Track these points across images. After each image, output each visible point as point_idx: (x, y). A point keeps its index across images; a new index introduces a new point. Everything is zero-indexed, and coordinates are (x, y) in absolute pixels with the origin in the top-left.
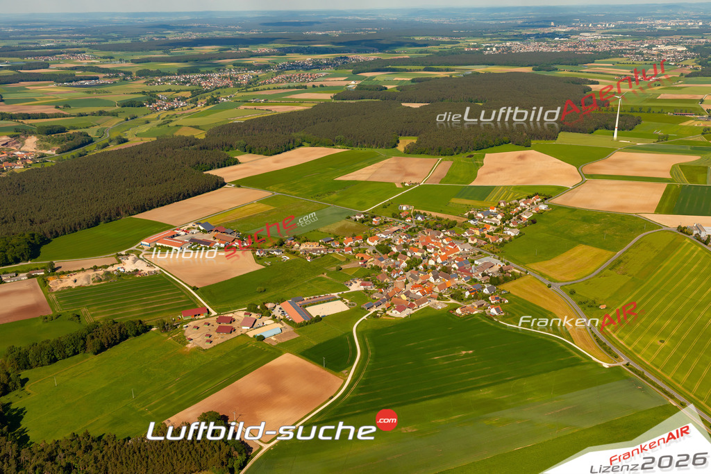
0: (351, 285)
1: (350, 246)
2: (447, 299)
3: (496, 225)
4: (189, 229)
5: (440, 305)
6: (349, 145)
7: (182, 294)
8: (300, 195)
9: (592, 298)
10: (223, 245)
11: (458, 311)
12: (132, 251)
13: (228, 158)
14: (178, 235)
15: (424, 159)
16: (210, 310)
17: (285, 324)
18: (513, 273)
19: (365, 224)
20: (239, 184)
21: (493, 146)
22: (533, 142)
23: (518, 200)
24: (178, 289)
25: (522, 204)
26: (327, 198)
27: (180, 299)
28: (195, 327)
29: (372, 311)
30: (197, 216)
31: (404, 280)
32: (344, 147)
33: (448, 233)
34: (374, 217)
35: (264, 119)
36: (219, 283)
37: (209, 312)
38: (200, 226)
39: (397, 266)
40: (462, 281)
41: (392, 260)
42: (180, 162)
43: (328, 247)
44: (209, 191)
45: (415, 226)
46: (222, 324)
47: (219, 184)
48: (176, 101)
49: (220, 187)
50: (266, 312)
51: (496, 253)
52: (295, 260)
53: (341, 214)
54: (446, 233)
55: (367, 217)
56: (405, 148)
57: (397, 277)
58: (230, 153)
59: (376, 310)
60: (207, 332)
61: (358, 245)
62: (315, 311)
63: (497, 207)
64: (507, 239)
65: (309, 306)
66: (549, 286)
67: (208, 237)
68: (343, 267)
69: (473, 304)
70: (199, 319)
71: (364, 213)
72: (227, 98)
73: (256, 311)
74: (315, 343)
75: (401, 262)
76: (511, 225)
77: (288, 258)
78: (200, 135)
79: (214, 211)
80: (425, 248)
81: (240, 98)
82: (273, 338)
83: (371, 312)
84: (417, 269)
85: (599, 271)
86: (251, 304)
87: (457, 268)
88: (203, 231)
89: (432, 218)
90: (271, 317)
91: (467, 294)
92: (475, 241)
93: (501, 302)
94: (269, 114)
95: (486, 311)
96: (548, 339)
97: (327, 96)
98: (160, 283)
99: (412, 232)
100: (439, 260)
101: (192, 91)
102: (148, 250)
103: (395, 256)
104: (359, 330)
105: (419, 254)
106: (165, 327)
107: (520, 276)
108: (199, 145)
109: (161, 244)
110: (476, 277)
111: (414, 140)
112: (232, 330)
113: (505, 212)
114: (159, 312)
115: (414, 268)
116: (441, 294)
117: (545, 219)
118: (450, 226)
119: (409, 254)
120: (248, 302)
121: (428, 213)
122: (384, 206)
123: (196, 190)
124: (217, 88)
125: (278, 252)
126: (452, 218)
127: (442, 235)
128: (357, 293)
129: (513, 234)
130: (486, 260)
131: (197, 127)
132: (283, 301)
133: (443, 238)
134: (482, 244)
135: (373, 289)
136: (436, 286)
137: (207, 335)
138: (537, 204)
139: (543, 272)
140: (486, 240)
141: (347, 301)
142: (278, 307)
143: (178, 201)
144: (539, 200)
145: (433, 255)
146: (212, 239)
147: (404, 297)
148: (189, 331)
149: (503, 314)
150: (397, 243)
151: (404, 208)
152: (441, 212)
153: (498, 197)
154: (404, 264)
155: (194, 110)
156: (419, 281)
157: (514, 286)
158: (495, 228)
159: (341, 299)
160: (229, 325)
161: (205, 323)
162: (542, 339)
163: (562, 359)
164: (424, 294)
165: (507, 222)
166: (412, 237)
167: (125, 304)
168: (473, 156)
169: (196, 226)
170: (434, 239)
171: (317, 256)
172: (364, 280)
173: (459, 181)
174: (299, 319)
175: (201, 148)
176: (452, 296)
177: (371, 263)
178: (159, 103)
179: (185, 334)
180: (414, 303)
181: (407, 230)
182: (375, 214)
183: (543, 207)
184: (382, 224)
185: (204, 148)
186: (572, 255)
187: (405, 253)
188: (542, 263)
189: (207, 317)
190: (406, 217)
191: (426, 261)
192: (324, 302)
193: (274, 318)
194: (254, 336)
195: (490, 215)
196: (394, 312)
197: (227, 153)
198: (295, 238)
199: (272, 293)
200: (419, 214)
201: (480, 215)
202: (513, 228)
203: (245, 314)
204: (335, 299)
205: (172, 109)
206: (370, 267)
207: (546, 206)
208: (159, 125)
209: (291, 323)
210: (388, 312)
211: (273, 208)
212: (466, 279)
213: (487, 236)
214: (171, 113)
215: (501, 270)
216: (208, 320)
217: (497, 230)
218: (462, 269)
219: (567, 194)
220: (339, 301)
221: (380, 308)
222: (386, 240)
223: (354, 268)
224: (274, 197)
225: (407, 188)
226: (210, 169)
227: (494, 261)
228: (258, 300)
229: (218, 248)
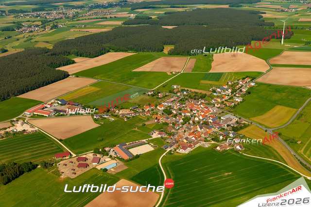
0: (152, 134)
1: (148, 111)
2: (209, 141)
3: (228, 95)
4: (52, 103)
5: (207, 145)
6: (136, 51)
7: (53, 144)
8: (114, 81)
9: (291, 137)
11: (218, 148)
12: (20, 118)
13: (69, 60)
14: (46, 107)
15: (179, 58)
16: (72, 153)
17: (118, 161)
18: (244, 124)
19: (155, 97)
20: (77, 75)
23: (238, 80)
24: (51, 141)
25: (241, 83)
26: (130, 82)
27: (52, 147)
28: (64, 165)
30: (56, 95)
31: (183, 130)
32: (134, 52)
33: (203, 101)
34: (159, 93)
35: (86, 37)
36: (75, 136)
37: (71, 155)
38: (58, 102)
39: (178, 122)
40: (216, 130)
41: (174, 119)
42: (41, 63)
43: (136, 112)
44: (60, 80)
45: (183, 97)
46: (80, 162)
47: (66, 75)
48: (33, 27)
49: (67, 77)
50: (105, 153)
51: (232, 112)
52: (117, 120)
53: (139, 91)
55: (155, 93)
56: (168, 52)
57: (179, 129)
58: (69, 57)
59: (170, 149)
60: (72, 167)
61: (153, 110)
62: (135, 151)
63: (227, 85)
64: (236, 103)
65: (130, 148)
66: (266, 131)
67: (64, 108)
68: (146, 123)
69: (225, 143)
70: (66, 159)
71: (153, 91)
72: (62, 25)
73: (99, 153)
74: (138, 172)
75: (180, 120)
76: (237, 95)
77: (113, 119)
78: (50, 47)
79: (65, 92)
80: (191, 110)
81: (69, 25)
82: (112, 170)
83: (168, 151)
84: (189, 123)
85: (291, 120)
86: (96, 149)
87: (212, 122)
88: (61, 104)
89: (192, 92)
90: (109, 156)
91: (221, 137)
92: (219, 105)
94: (88, 34)
95: (234, 147)
96: (273, 163)
97: (119, 23)
98: (39, 138)
99: (182, 101)
100: (201, 118)
101: (42, 21)
102: (29, 117)
103: (175, 116)
104: (162, 162)
105: (189, 114)
106: (46, 165)
107: (249, 125)
108: (51, 53)
109: (37, 114)
110: (224, 127)
111: (173, 47)
112: (87, 165)
113: (232, 88)
114: (40, 156)
116: (206, 138)
117: (255, 91)
118: (203, 97)
119: (183, 115)
120: (93, 147)
121: (189, 89)
122: (164, 86)
123: (53, 79)
124: (56, 19)
125: (107, 115)
126: (204, 92)
127: (200, 102)
128: (157, 139)
129: (239, 101)
130: (228, 116)
131: (47, 42)
132: (114, 146)
133: (201, 104)
134: (223, 107)
135: (166, 136)
136: (202, 133)
137: (72, 170)
138: (249, 82)
139: (260, 122)
140: (225, 104)
141: (152, 144)
142: (112, 150)
143: (43, 86)
144: (250, 80)
145: (197, 114)
146: (67, 109)
147: (185, 141)
148: (61, 167)
149: (244, 149)
150: (175, 108)
151: (175, 87)
152: (196, 88)
153: (226, 79)
154: (181, 121)
155: (44, 32)
156: (192, 131)
157: (246, 132)
158: (229, 97)
159: (148, 143)
160: (85, 162)
161: (70, 162)
162: (269, 164)
163: (283, 175)
164: (196, 138)
165: (235, 93)
166: (183, 104)
167: (19, 152)
169: (56, 101)
170: (196, 105)
171: (130, 118)
172: (160, 131)
173: (202, 70)
174: (126, 157)
175: (52, 55)
176: (212, 139)
177: (162, 121)
178: (23, 28)
179: (59, 170)
180: (192, 144)
181: (179, 100)
182: (159, 91)
183: (253, 84)
184: (164, 97)
185: (54, 55)
186: (275, 111)
187: (180, 114)
188: (258, 117)
189: (70, 158)
190: (177, 92)
191: (193, 118)
192: (139, 146)
193: (111, 156)
194: (101, 169)
195: (224, 90)
196: (181, 150)
197: (67, 57)
198: (116, 107)
199: (107, 141)
200: (184, 90)
201: (219, 90)
202: (239, 97)
203: (93, 155)
204: (143, 144)
205: (31, 32)
206: (162, 123)
208: (25, 41)
209: (121, 159)
210: (177, 151)
211: (99, 89)
212: (218, 128)
213: (225, 102)
214: (31, 34)
215: (237, 122)
216: (71, 160)
217: (230, 99)
218: (214, 122)
219: (264, 76)
220: (148, 145)
221: (172, 148)
222: (168, 106)
223: (152, 124)
224: (99, 82)
225: (174, 75)
226: (59, 67)
227: (232, 117)
228: (99, 145)
229: (71, 115)
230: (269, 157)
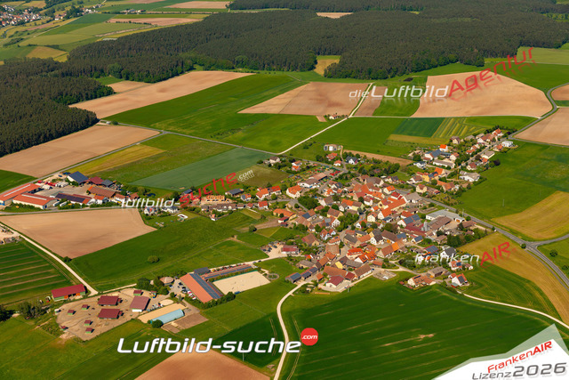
0: (269, 251)
1: (266, 199)
2: (394, 266)
3: (449, 168)
4: (54, 180)
5: (387, 275)
6: (254, 68)
7: (51, 267)
8: (195, 134)
10: (100, 202)
11: (411, 282)
13: (100, 87)
14: (41, 189)
15: (350, 84)
16: (89, 287)
17: (188, 305)
18: (476, 231)
19: (283, 170)
20: (116, 120)
21: (436, 67)
22: (487, 61)
23: (475, 135)
24: (46, 261)
25: (481, 141)
26: (231, 137)
27: (48, 274)
28: (70, 311)
29: (300, 284)
30: (64, 164)
31: (338, 243)
32: (247, 70)
33: (390, 180)
34: (294, 161)
35: (144, 35)
36: (99, 251)
37: (87, 291)
38: (69, 177)
39: (328, 224)
40: (412, 242)
41: (321, 217)
42: (37, 93)
43: (237, 202)
44: (77, 130)
45: (347, 171)
46: (105, 307)
47: (90, 121)
48: (26, 13)
49: (91, 125)
50: (162, 289)
51: (452, 205)
52: (195, 219)
53: (250, 157)
54: (386, 180)
55: (284, 161)
56: (325, 71)
57: (329, 239)
58: (101, 81)
59: (305, 283)
60: (86, 317)
61: (275, 198)
62: (226, 286)
63: (449, 145)
64: (465, 186)
65: (217, 279)
66: (524, 247)
67: (80, 191)
68: (258, 227)
69: (429, 272)
70: (74, 300)
71: (280, 156)
72: (92, 9)
73: (148, 288)
74: (229, 329)
75: (333, 219)
76: (469, 168)
77: (186, 217)
78: (61, 57)
79: (86, 156)
80: (362, 200)
81: (109, 8)
82: (173, 323)
83: (299, 286)
84: (354, 228)
86: (142, 279)
87: (404, 225)
88: (73, 183)
89: (368, 161)
90: (169, 296)
92: (425, 189)
93: (464, 269)
94: (147, 29)
95: (447, 281)
96: (528, 316)
97: (220, 5)
98: (21, 253)
99: (343, 179)
100: (381, 216)
101: (47, 0)
102: (1, 211)
103: (324, 212)
104: (284, 310)
105: (355, 208)
106: (30, 312)
107: (486, 234)
108: (61, 71)
109: (19, 202)
110: (429, 237)
111: (336, 60)
112: (120, 314)
113: (460, 151)
114: (21, 293)
115: (350, 227)
116: (386, 261)
117: (510, 160)
118: (391, 170)
119: (342, 209)
120: (137, 276)
121: (362, 154)
122: (306, 147)
123: (61, 129)
125: (172, 208)
126: (393, 160)
127: (382, 183)
128: (277, 261)
129: (471, 180)
130: (440, 214)
131: (56, 47)
132: (183, 273)
133: (384, 186)
134: (434, 193)
135: (299, 255)
136: (379, 249)
137: (86, 322)
138: (499, 140)
139: (514, 228)
140: (438, 188)
141: (267, 272)
142: (177, 282)
143: (38, 144)
144: (501, 135)
145: (372, 209)
146: (85, 194)
147: (340, 265)
148: (63, 316)
149: (468, 285)
150: (326, 194)
151: (331, 149)
152: (378, 152)
153: (449, 132)
154: (336, 222)
155: (51, 25)
156: (358, 244)
157: (479, 247)
158: (449, 172)
159: (259, 270)
160: (115, 307)
161: (84, 306)
162: (520, 317)
164: (365, 260)
165: (463, 164)
166: (344, 186)
168: (412, 79)
169: (64, 177)
170: (373, 188)
171: (223, 214)
172: (286, 244)
173: (397, 112)
174: (206, 297)
175: (63, 75)
176: (401, 263)
177: (293, 221)
178: (5, 16)
179: (58, 321)
180: (353, 272)
181: (337, 177)
182: (294, 157)
183: (507, 144)
184: (304, 170)
185: (67, 75)
186: (548, 205)
187: (336, 208)
188: (511, 216)
189: (85, 297)
190: (334, 160)
191: (362, 217)
192: (237, 274)
193: (173, 296)
194: (149, 322)
195: (441, 156)
196: (328, 285)
197: (97, 80)
198: (194, 190)
199: (169, 264)
200: (351, 156)
201: (428, 156)
202: (472, 171)
203: (135, 292)
204: (250, 270)
205: (22, 23)
206: (292, 226)
207: (511, 143)
208: (6, 45)
209: (196, 303)
210: (320, 286)
211: (162, 151)
212: (417, 239)
213: (439, 183)
214: (21, 29)
215: (461, 227)
216: (86, 302)
217: (452, 175)
218: (411, 227)
219: (535, 127)
220: (256, 273)
221: (309, 281)
222: (311, 191)
223: (272, 228)
224: (163, 137)
225: (332, 122)
226: (77, 102)
227: (451, 215)
228: (150, 272)
229: (95, 206)
230: (522, 301)
